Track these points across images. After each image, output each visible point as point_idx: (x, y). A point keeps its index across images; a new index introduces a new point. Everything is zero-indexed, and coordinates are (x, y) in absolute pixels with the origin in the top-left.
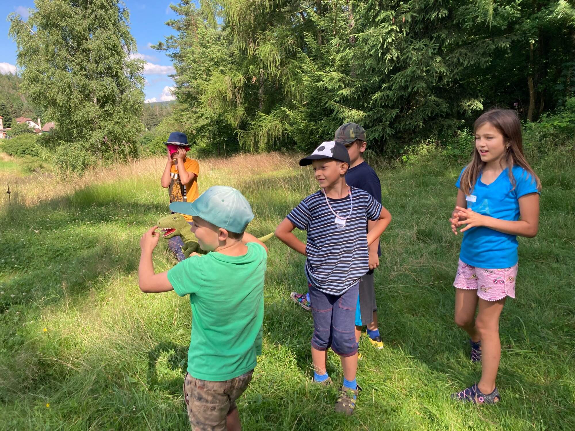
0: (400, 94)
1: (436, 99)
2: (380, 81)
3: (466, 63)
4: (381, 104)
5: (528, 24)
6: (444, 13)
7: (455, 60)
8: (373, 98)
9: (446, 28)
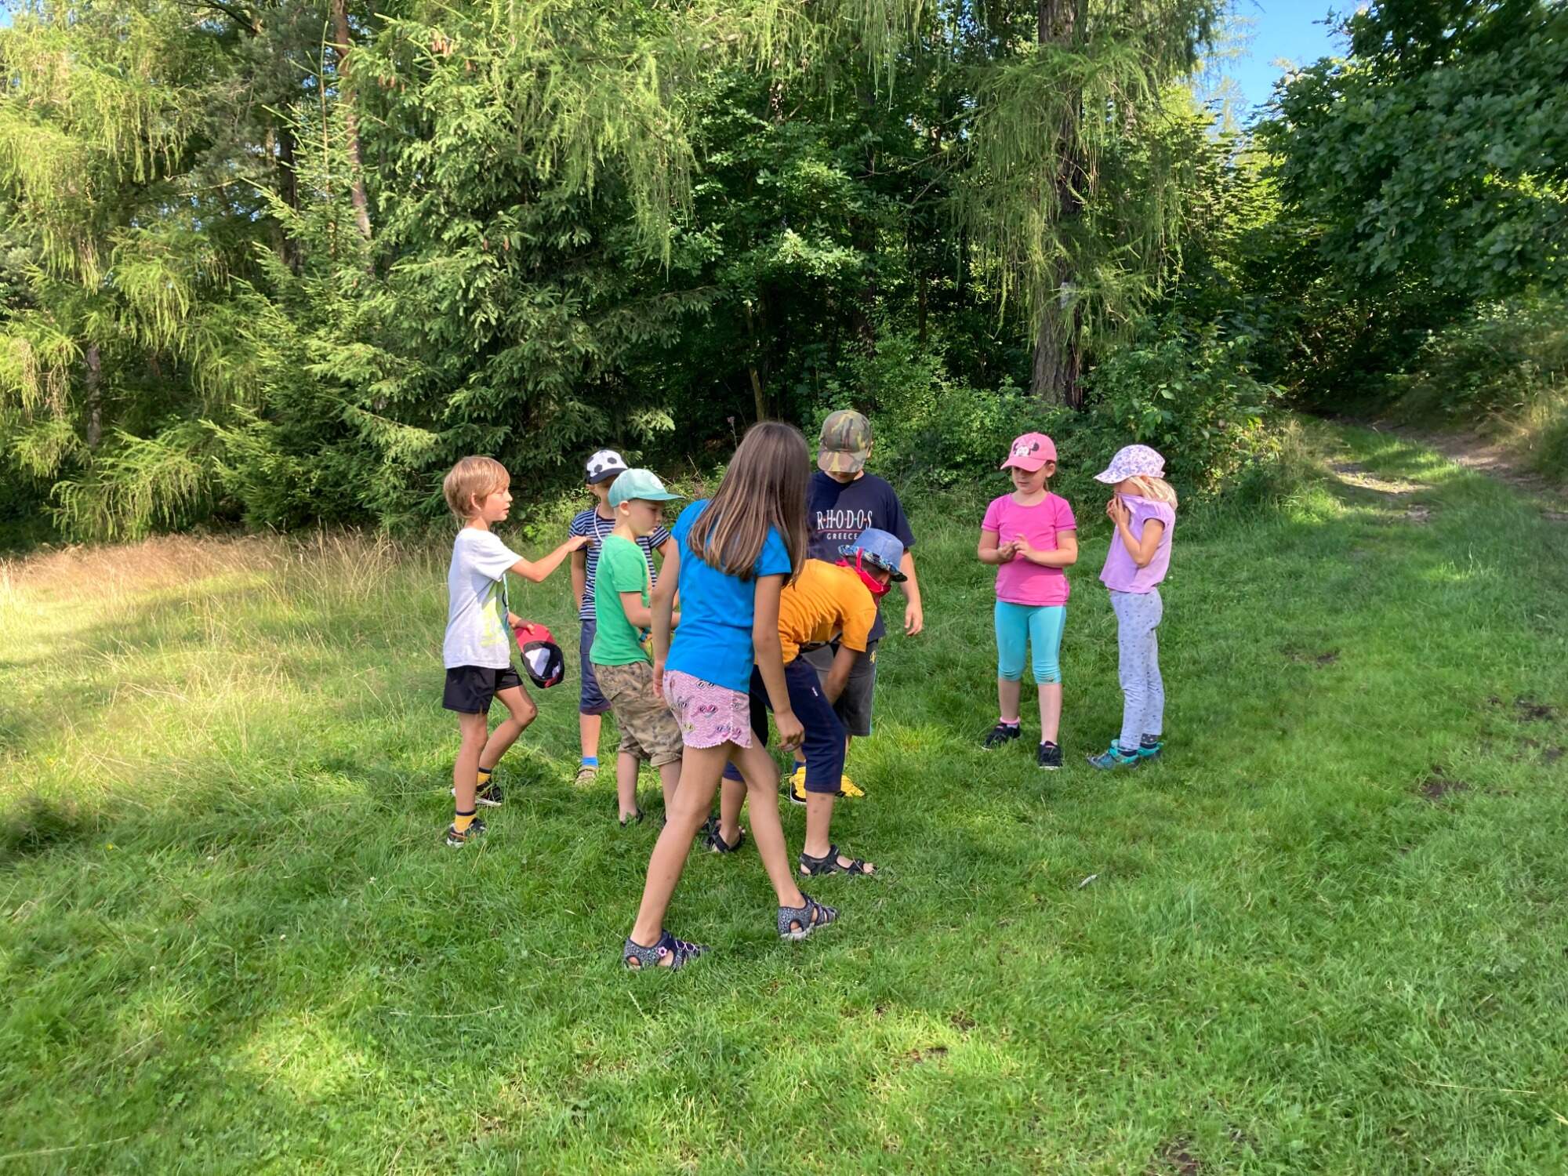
0: (511, 395)
1: (583, 407)
2: (464, 365)
3: (634, 338)
4: (470, 416)
5: (737, 270)
6: (581, 237)
7: (613, 330)
8: (451, 403)
9: (589, 265)
